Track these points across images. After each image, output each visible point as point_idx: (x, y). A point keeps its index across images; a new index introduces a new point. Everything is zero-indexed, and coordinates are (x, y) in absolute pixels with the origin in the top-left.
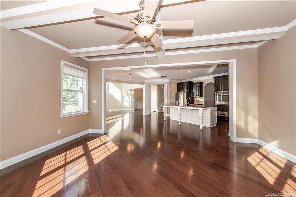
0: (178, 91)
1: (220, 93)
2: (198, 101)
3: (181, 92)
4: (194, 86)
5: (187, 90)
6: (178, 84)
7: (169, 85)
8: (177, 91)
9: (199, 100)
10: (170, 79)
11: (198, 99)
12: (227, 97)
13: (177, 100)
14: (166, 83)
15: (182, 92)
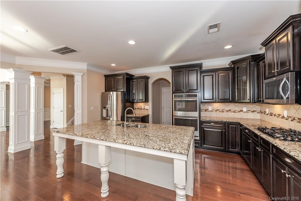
0: (106, 91)
1: (182, 96)
2: (141, 109)
3: (111, 93)
4: (134, 83)
5: (122, 88)
6: (106, 77)
7: (86, 77)
8: (104, 91)
9: (143, 108)
10: (88, 65)
11: (142, 105)
12: (194, 103)
13: (105, 108)
14: (79, 71)
15: (115, 93)
